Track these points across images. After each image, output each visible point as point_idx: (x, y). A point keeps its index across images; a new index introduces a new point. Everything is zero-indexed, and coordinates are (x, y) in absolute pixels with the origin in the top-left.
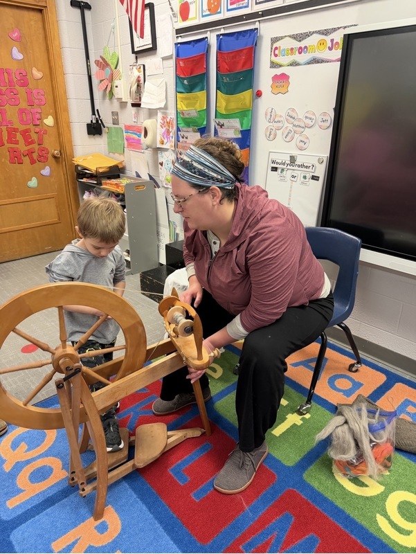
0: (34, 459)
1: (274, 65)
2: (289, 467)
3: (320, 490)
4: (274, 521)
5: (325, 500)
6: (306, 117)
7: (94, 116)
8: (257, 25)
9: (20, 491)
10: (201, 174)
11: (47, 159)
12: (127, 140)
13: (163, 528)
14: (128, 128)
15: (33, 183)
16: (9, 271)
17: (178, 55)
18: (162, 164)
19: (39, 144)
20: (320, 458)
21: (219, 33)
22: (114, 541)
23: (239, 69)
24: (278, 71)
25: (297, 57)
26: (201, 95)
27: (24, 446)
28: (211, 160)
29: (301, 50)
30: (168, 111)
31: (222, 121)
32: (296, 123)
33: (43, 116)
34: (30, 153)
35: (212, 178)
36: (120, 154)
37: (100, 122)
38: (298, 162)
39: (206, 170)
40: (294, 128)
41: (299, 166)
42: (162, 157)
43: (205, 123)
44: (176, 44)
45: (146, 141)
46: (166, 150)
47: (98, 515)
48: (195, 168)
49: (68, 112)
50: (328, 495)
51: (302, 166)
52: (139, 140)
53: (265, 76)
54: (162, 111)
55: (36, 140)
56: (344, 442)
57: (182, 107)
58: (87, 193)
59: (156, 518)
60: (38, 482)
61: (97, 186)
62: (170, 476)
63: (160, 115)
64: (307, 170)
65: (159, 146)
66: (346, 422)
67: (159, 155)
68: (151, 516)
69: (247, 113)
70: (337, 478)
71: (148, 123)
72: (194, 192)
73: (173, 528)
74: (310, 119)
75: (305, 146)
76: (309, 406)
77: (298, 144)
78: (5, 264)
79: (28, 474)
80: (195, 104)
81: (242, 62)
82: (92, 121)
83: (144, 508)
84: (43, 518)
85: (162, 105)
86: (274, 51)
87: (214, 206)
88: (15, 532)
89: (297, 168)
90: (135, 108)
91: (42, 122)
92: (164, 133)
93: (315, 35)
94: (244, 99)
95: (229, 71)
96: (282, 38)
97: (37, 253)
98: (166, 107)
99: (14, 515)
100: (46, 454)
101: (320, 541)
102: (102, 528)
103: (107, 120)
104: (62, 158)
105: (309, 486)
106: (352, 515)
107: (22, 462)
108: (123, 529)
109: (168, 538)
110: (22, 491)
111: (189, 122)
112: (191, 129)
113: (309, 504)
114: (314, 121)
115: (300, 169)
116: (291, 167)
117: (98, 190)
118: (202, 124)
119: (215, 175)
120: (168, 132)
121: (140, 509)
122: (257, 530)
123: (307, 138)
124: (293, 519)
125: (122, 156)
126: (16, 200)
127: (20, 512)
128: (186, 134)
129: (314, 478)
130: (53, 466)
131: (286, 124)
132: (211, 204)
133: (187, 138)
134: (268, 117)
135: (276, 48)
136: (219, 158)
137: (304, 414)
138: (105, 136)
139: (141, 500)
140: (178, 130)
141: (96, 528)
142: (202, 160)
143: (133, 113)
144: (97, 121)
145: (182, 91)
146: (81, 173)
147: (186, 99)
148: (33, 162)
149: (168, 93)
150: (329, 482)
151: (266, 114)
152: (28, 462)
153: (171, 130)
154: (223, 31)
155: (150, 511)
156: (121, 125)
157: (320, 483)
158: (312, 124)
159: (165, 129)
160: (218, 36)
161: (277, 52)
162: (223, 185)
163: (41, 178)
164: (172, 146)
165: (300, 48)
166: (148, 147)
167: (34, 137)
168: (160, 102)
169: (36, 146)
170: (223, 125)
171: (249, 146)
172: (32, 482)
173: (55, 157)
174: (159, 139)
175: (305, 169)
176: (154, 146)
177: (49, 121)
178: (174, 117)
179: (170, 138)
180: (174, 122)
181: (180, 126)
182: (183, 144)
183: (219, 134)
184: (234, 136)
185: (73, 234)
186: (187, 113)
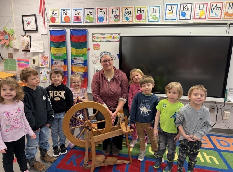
1: (93, 41)
8: (86, 29)
12: (19, 65)
14: (19, 60)
17: (51, 34)
18: (41, 73)
21: (70, 29)
23: (81, 41)
24: (96, 43)
25: (102, 39)
26: (64, 48)
29: (103, 38)
42: (42, 70)
43: (66, 58)
44: (50, 30)
46: (44, 68)
52: (29, 65)
53: (91, 44)
54: (42, 53)
57: (54, 52)
63: (40, 55)
65: (40, 66)
67: (40, 70)
69: (85, 55)
71: (35, 58)
80: (61, 51)
81: (82, 39)
86: (94, 37)
92: (43, 62)
93: (107, 34)
94: (84, 50)
95: (77, 41)
96: (96, 34)
98: (44, 52)
111: (57, 58)
112: (59, 60)
118: (64, 58)
128: (57, 62)
134: (93, 56)
135: (94, 36)
140: (52, 60)
143: (23, 54)
147: (56, 49)
149: (45, 47)
151: (92, 56)
153: (46, 60)
154: (72, 29)
156: (15, 59)
159: (43, 60)
161: (95, 37)
164: (48, 66)
165: (103, 37)
168: (41, 50)
170: (76, 59)
171: (87, 65)
174: (40, 64)
176: (38, 67)
178: (48, 56)
179: (46, 63)
180: (49, 57)
181: (53, 59)
182: (56, 66)
183: (74, 62)
184: (81, 62)
186: (57, 54)
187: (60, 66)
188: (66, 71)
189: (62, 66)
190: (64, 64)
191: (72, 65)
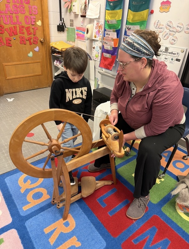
0: (34, 188)
2: (154, 204)
3: (170, 217)
4: (148, 230)
5: (173, 222)
6: (178, 26)
7: (61, 22)
9: (28, 203)
10: (138, 50)
11: (37, 42)
12: (77, 35)
13: (95, 228)
14: (78, 29)
15: (31, 54)
16: (19, 97)
18: (94, 48)
19: (34, 35)
20: (170, 201)
22: (72, 231)
26: (119, 11)
27: (29, 181)
28: (144, 42)
30: (100, 20)
32: (171, 29)
33: (36, 20)
34: (29, 40)
35: (144, 53)
36: (73, 42)
37: (64, 25)
38: (170, 51)
39: (141, 48)
40: (170, 32)
41: (170, 53)
42: (95, 44)
43: (120, 27)
45: (87, 36)
46: (97, 41)
47: (65, 218)
48: (135, 47)
49: (48, 19)
50: (174, 220)
51: (172, 53)
52: (84, 35)
54: (97, 20)
55: (33, 33)
56: (185, 196)
57: (108, 18)
58: (56, 61)
59: (92, 222)
60: (36, 199)
61: (61, 58)
62: (98, 203)
63: (95, 22)
64: (174, 55)
65: (94, 38)
66: (187, 187)
67: (93, 43)
68: (89, 221)
69: (144, 23)
70: (178, 212)
71: (89, 26)
72: (132, 60)
73: (100, 228)
74: (180, 27)
75: (175, 43)
76: (164, 175)
77: (171, 41)
78: (17, 93)
79: (32, 195)
80: (116, 16)
82: (60, 24)
83: (86, 217)
84: (40, 217)
85: (97, 17)
87: (141, 68)
88: (27, 222)
89: (168, 54)
90: (82, 18)
91: (36, 23)
92: (97, 32)
94: (144, 15)
97: (31, 89)
98: (99, 18)
99: (26, 214)
100: (40, 186)
101: (170, 242)
102: (67, 224)
103: (67, 24)
104: (45, 42)
105: (164, 214)
106: (186, 231)
107: (29, 189)
109: (98, 233)
110: (30, 203)
111: (111, 26)
112: (112, 30)
113: (165, 223)
114: (182, 29)
115: (170, 54)
116: (165, 54)
117: (61, 60)
118: (118, 28)
119: (145, 51)
120: (99, 31)
121: (84, 217)
122: (140, 234)
123: (177, 38)
124: (157, 230)
125: (74, 43)
126: (22, 62)
127: (29, 213)
128: (109, 33)
129: (167, 211)
130: (43, 192)
131: (166, 30)
132: (140, 68)
133: (109, 35)
134: (156, 25)
136: (149, 42)
137: (161, 179)
138: (66, 32)
139: (84, 213)
140: (105, 30)
141: (64, 224)
142: (140, 42)
143: (81, 20)
144: (62, 24)
145: (109, 9)
146: (54, 51)
147: (111, 13)
148: (31, 44)
149: (101, 10)
150: (174, 214)
152: (32, 189)
153: (100, 30)
155: (89, 218)
156: (75, 27)
157: (170, 214)
158: (181, 30)
159: (97, 29)
162: (148, 57)
163: (34, 52)
164: (100, 39)
166: (88, 39)
167: (32, 31)
168: (96, 15)
169: (32, 36)
170: (130, 29)
172: (34, 199)
173: (41, 42)
174: (94, 35)
175: (173, 55)
176: (91, 39)
177: (39, 23)
178: (103, 23)
179: (100, 35)
180: (103, 26)
181: (106, 28)
182: (107, 38)
183: (128, 34)
185: (48, 81)
186: (111, 21)
187: (111, 39)
188: (117, 47)
189: (113, 40)
190: (116, 36)
191: (124, 38)
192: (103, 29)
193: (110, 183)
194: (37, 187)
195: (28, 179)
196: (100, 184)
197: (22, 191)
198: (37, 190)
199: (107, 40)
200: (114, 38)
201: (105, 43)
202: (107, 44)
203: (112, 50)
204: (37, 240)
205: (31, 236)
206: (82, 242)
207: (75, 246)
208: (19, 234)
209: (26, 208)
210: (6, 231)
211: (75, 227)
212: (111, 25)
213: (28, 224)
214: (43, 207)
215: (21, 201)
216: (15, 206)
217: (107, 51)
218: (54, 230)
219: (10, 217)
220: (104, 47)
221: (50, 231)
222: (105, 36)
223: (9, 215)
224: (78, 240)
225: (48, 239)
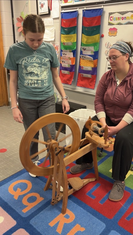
0: (26, 194)
1: (110, 24)
8: (102, 7)
13: (92, 215)
17: (62, 17)
21: (83, 9)
22: (74, 221)
23: (94, 25)
24: (112, 27)
25: (121, 21)
26: (74, 36)
27: (19, 190)
29: (123, 19)
30: (55, 42)
31: (85, 47)
35: (127, 51)
43: (75, 48)
44: (61, 13)
47: (63, 212)
49: (2, 42)
53: (106, 28)
54: (52, 42)
57: (64, 40)
59: (88, 212)
60: (32, 202)
62: (87, 196)
68: (85, 211)
69: (97, 44)
73: (96, 215)
79: (26, 200)
80: (71, 39)
81: (95, 22)
83: (81, 208)
84: (42, 214)
85: (53, 39)
86: (110, 18)
93: (129, 13)
94: (96, 38)
95: (89, 26)
96: (114, 13)
98: (54, 41)
100: (31, 192)
102: (67, 217)
107: (22, 195)
108: (76, 216)
109: (96, 218)
110: (27, 206)
112: (68, 51)
118: (74, 48)
121: (79, 209)
127: (29, 214)
128: (65, 53)
130: (36, 196)
133: (66, 55)
134: (107, 46)
135: (111, 17)
139: (79, 206)
140: (61, 51)
141: (64, 217)
145: (64, 33)
147: (66, 37)
149: (56, 34)
151: (106, 45)
152: (24, 195)
153: (57, 51)
154: (85, 9)
155: (84, 209)
160: (83, 10)
161: (112, 19)
165: (123, 17)
170: (86, 49)
171: (97, 58)
172: (30, 203)
178: (59, 45)
180: (59, 47)
181: (62, 49)
182: (64, 58)
183: (83, 53)
184: (90, 54)
185: (3, 100)
186: (67, 43)
187: (68, 58)
188: (74, 65)
189: (70, 59)
190: (72, 56)
191: (80, 57)
192: (59, 50)
193: (93, 180)
194: (28, 193)
195: (17, 187)
196: (86, 181)
197: (16, 198)
198: (30, 195)
199: (63, 59)
200: (71, 57)
201: (63, 62)
202: (64, 62)
203: (70, 67)
204: (46, 233)
205: (39, 231)
206: (85, 227)
207: (80, 231)
208: (27, 231)
209: (25, 211)
210: (15, 231)
211: (75, 217)
212: (67, 47)
213: (32, 222)
214: (41, 207)
215: (18, 206)
216: (14, 211)
217: (65, 69)
218: (58, 223)
219: (14, 220)
220: (62, 65)
221: (54, 224)
222: (61, 56)
223: (12, 219)
224: (82, 226)
225: (55, 230)
